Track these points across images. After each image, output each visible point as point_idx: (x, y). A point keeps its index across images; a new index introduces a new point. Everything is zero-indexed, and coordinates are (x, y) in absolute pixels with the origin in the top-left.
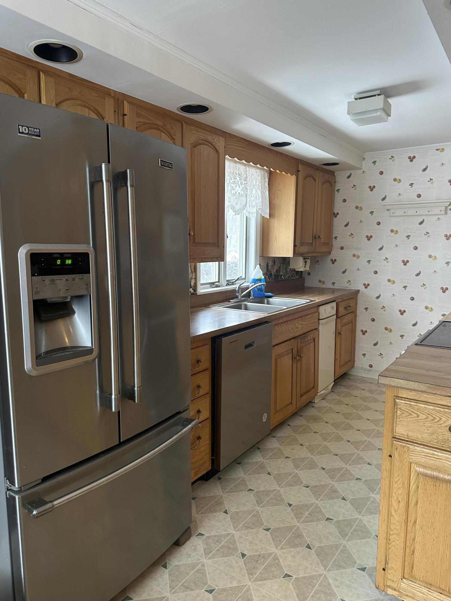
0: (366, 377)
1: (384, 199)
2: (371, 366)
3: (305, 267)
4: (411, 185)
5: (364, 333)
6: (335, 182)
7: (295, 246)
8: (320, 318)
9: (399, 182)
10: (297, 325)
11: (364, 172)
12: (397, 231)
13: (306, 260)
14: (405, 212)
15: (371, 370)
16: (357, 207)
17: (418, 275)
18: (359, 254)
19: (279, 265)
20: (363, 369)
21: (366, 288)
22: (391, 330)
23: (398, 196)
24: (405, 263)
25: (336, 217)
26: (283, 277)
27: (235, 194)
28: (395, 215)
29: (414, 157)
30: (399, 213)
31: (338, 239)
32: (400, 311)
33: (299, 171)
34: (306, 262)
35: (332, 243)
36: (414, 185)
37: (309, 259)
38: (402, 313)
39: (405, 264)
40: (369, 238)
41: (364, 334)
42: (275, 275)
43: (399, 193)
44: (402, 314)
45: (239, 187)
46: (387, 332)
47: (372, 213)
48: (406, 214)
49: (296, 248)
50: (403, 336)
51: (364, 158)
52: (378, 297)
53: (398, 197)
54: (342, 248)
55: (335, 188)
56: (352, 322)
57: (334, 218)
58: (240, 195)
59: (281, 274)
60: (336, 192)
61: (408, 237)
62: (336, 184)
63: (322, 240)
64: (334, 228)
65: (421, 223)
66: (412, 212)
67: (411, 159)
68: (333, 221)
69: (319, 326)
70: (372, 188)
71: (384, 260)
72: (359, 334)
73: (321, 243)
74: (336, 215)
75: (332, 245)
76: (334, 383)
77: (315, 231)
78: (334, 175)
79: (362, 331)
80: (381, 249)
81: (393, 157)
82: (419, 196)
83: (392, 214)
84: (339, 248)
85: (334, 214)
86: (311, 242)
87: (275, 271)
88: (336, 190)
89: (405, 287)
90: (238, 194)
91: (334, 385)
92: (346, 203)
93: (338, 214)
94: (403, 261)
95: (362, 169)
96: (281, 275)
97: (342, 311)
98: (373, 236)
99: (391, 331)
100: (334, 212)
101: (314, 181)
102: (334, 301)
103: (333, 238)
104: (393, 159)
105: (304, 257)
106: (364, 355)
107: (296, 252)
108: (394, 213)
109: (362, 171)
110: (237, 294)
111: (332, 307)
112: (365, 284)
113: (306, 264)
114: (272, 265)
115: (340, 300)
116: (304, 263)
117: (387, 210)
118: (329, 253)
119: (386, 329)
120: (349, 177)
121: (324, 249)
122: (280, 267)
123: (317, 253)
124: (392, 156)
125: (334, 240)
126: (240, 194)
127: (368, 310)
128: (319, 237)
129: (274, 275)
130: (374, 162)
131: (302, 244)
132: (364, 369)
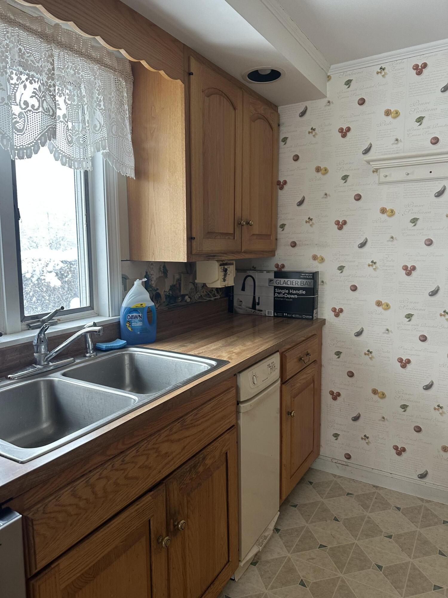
0: (340, 477)
1: (367, 151)
2: (348, 457)
3: (224, 280)
4: (420, 120)
5: (335, 396)
6: (279, 125)
7: (190, 239)
8: (242, 400)
9: (395, 118)
10: (165, 448)
11: (329, 102)
12: (392, 211)
13: (226, 267)
14: (408, 174)
15: (349, 464)
16: (318, 170)
17: (434, 293)
18: (322, 255)
19: (177, 276)
20: (334, 461)
21: (337, 315)
22: (383, 394)
23: (393, 144)
24: (409, 271)
25: (282, 188)
26: (187, 297)
27: (6, 101)
28: (388, 179)
29: (425, 65)
30: (398, 175)
31: (286, 227)
32: (400, 360)
33: (190, 74)
34: (225, 271)
35: (276, 236)
36: (424, 121)
37: (232, 264)
38: (404, 363)
39: (409, 274)
40: (341, 225)
41: (335, 398)
42: (167, 297)
43: (396, 137)
44: (404, 366)
45: (25, 87)
46: (376, 397)
47: (345, 178)
48: (410, 177)
49: (194, 243)
50: (407, 406)
51: (329, 77)
52: (359, 334)
53: (395, 146)
54: (293, 245)
55: (279, 136)
56: (314, 381)
57: (279, 190)
58: (30, 108)
59: (182, 293)
60: (282, 144)
61: (414, 221)
62: (282, 128)
63: (256, 230)
64: (279, 208)
65: (440, 194)
66: (422, 172)
67: (419, 70)
68: (277, 196)
69: (237, 418)
70: (344, 132)
71: (369, 265)
72: (326, 398)
73: (253, 235)
74: (281, 185)
75: (276, 239)
76: (279, 513)
77: (238, 214)
78: (277, 111)
79: (332, 393)
80: (362, 245)
81: (384, 69)
82: (435, 141)
83: (383, 179)
84: (289, 243)
85: (279, 183)
86: (232, 232)
87: (167, 289)
88: (281, 140)
89: (409, 316)
90: (24, 106)
91: (280, 515)
92: (299, 161)
93: (285, 182)
94: (405, 268)
95: (325, 97)
96: (183, 296)
97: (292, 366)
98: (347, 221)
99: (383, 396)
100: (280, 180)
101: (231, 108)
102: (278, 351)
103: (279, 226)
104: (383, 74)
105: (222, 261)
106: (336, 436)
107: (194, 252)
108: (386, 176)
109: (325, 101)
110: (35, 354)
111: (271, 367)
112: (334, 310)
113: (225, 275)
114: (160, 277)
115: (290, 347)
116: (222, 274)
117: (373, 172)
118: (272, 253)
119: (375, 392)
120: (303, 114)
121: (259, 246)
122: (179, 280)
123: (245, 252)
124: (381, 68)
125: (279, 230)
126: (28, 106)
127: (342, 355)
128: (248, 223)
129: (166, 295)
130: (348, 83)
131: (210, 234)
132: (336, 461)
